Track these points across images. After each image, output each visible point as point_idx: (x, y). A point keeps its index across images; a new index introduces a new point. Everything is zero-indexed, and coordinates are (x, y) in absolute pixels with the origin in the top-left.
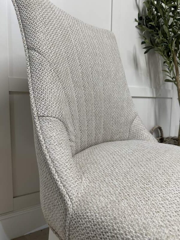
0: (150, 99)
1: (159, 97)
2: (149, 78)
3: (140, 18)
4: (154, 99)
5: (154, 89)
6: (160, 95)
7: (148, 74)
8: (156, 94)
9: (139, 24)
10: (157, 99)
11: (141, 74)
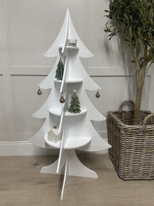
0: (123, 78)
1: (133, 75)
2: (122, 59)
3: (112, 8)
4: (128, 77)
5: (127, 69)
7: (121, 56)
8: (130, 73)
10: (131, 77)
11: (113, 56)
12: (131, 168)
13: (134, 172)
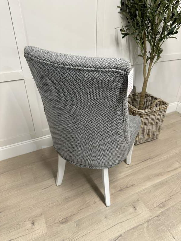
1: (136, 64)
2: (128, 51)
3: (122, 4)
5: (132, 59)
6: (137, 63)
7: (128, 49)
8: (133, 63)
9: (121, 9)
10: (134, 66)
11: (122, 50)
12: (140, 137)
13: (142, 138)
